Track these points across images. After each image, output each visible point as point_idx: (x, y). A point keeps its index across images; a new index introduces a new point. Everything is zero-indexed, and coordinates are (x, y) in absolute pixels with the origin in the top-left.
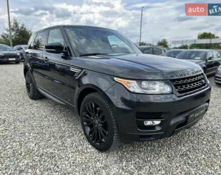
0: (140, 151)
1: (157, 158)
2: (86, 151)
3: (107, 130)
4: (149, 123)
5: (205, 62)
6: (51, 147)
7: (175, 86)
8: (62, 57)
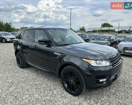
0: (93, 94)
1: (103, 97)
2: (67, 96)
3: (79, 85)
4: (101, 80)
5: (110, 42)
6: (47, 96)
7: (111, 61)
8: (47, 46)
